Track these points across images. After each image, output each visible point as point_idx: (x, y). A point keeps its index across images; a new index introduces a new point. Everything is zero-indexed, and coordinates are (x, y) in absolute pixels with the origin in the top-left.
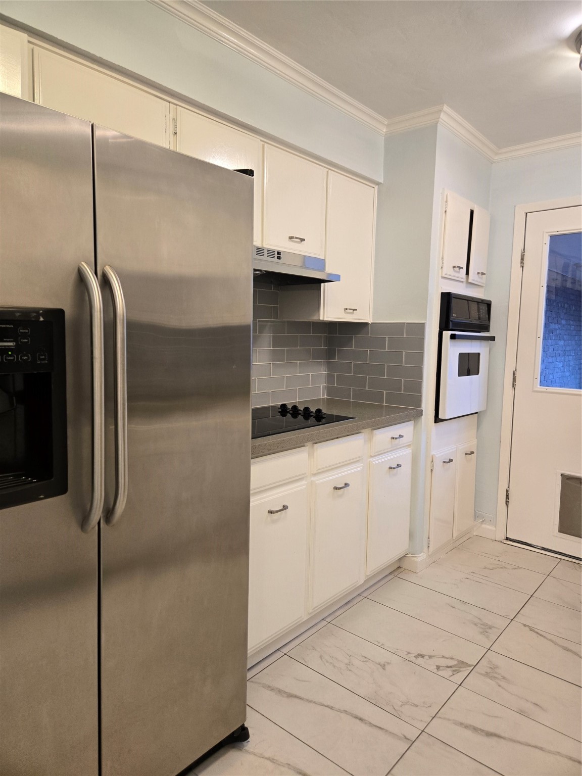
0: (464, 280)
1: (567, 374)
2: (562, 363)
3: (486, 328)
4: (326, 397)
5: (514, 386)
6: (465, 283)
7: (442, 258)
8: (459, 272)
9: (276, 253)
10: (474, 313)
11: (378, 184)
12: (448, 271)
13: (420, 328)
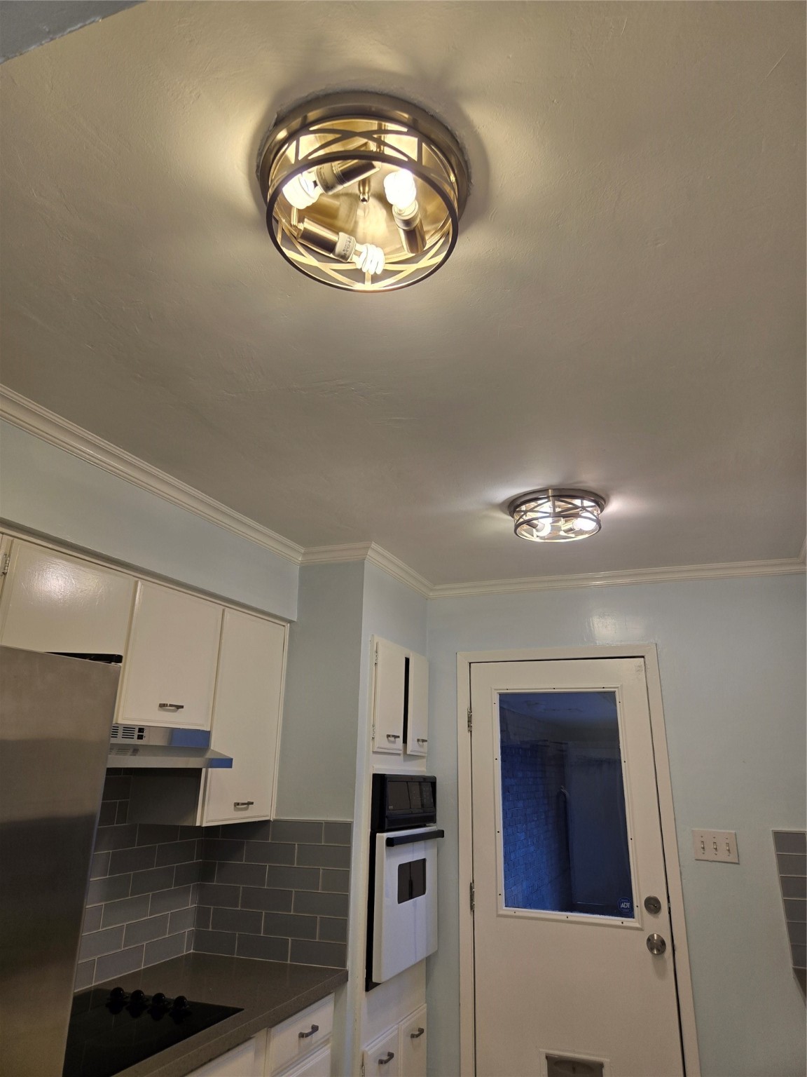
0: (401, 752)
1: (532, 849)
2: (524, 834)
3: (432, 819)
4: (192, 951)
5: (472, 907)
6: (402, 755)
7: (373, 726)
8: (394, 742)
9: (137, 730)
10: (416, 800)
11: (290, 622)
12: (382, 742)
13: (344, 831)
